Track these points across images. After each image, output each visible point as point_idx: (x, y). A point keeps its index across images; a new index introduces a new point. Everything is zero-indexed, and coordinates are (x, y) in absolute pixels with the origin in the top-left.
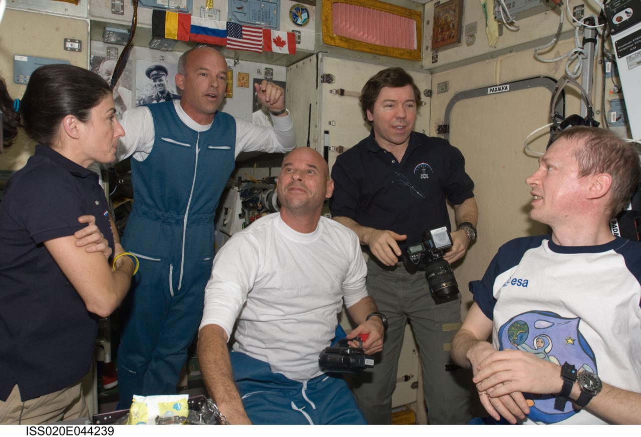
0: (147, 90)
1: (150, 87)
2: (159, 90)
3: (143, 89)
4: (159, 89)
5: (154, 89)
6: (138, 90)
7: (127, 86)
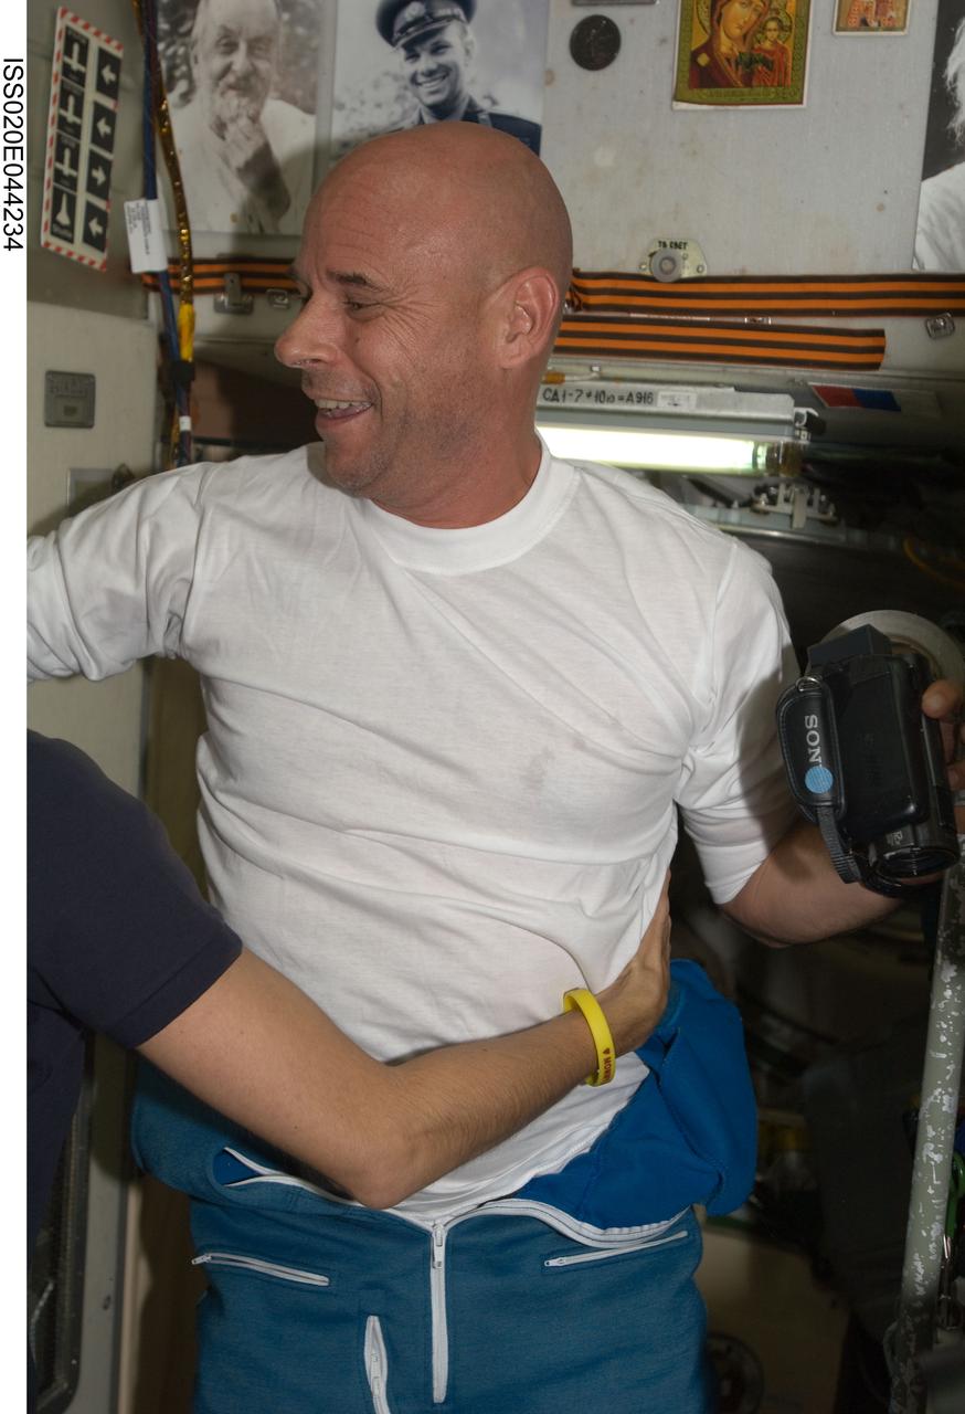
0: (379, 106)
1: (390, 89)
2: (431, 100)
3: (363, 103)
4: (429, 94)
5: (409, 94)
6: (341, 107)
7: (299, 93)
